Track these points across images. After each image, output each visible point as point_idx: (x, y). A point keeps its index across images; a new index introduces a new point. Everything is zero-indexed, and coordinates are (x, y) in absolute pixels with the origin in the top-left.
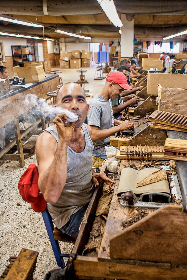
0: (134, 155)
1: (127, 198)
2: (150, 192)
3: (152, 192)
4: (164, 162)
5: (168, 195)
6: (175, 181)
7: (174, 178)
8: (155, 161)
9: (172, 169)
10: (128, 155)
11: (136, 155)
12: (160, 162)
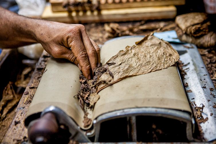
0: (85, 11)
1: (40, 139)
2: (123, 109)
3: (131, 108)
4: (162, 24)
5: (186, 116)
6: (198, 69)
7: (192, 60)
8: (138, 24)
9: (184, 38)
10: (70, 12)
11: (92, 11)
12: (153, 25)
